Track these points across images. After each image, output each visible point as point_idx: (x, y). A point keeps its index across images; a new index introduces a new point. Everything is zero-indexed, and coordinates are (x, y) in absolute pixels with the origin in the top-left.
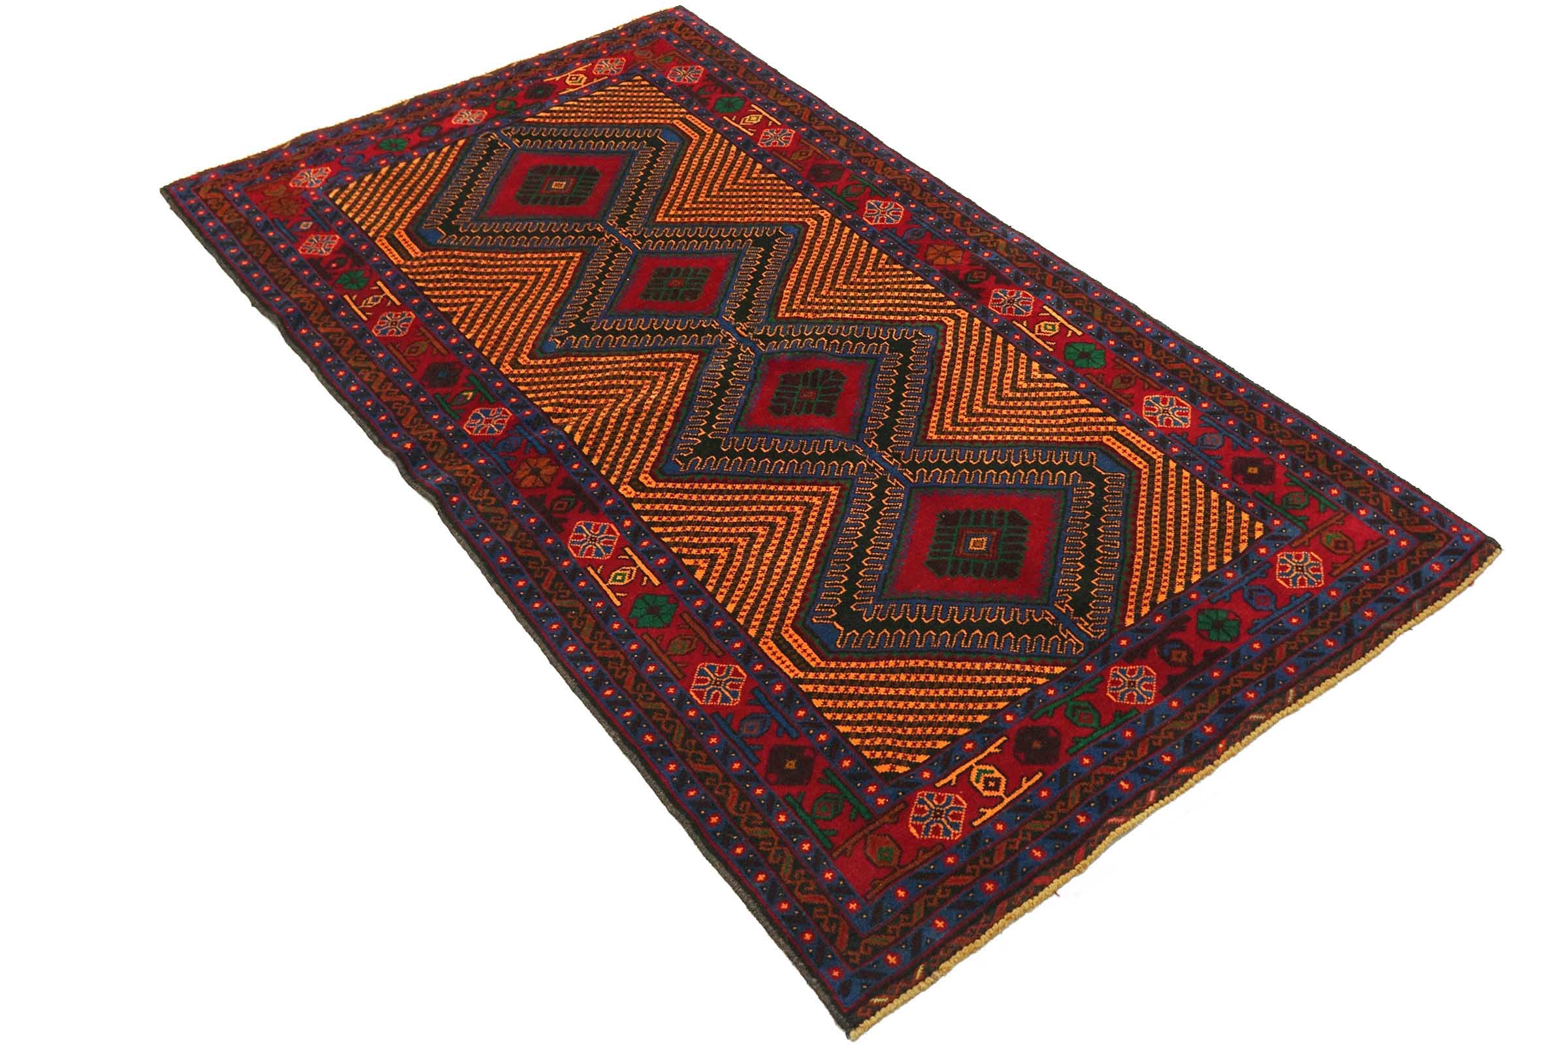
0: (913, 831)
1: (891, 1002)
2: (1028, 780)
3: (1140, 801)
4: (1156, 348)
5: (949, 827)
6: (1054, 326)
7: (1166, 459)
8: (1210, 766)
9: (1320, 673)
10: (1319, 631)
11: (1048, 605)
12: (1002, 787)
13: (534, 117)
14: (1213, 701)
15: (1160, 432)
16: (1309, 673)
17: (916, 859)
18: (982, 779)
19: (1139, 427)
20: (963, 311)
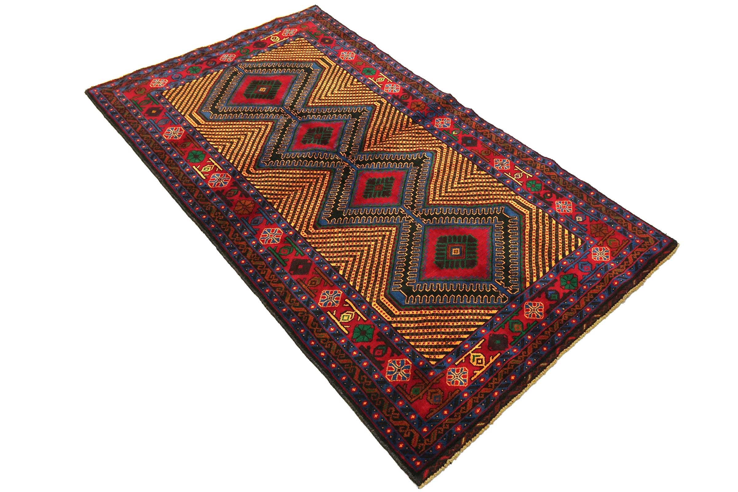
2: (493, 358)
12: (484, 362)
20: (244, 175)
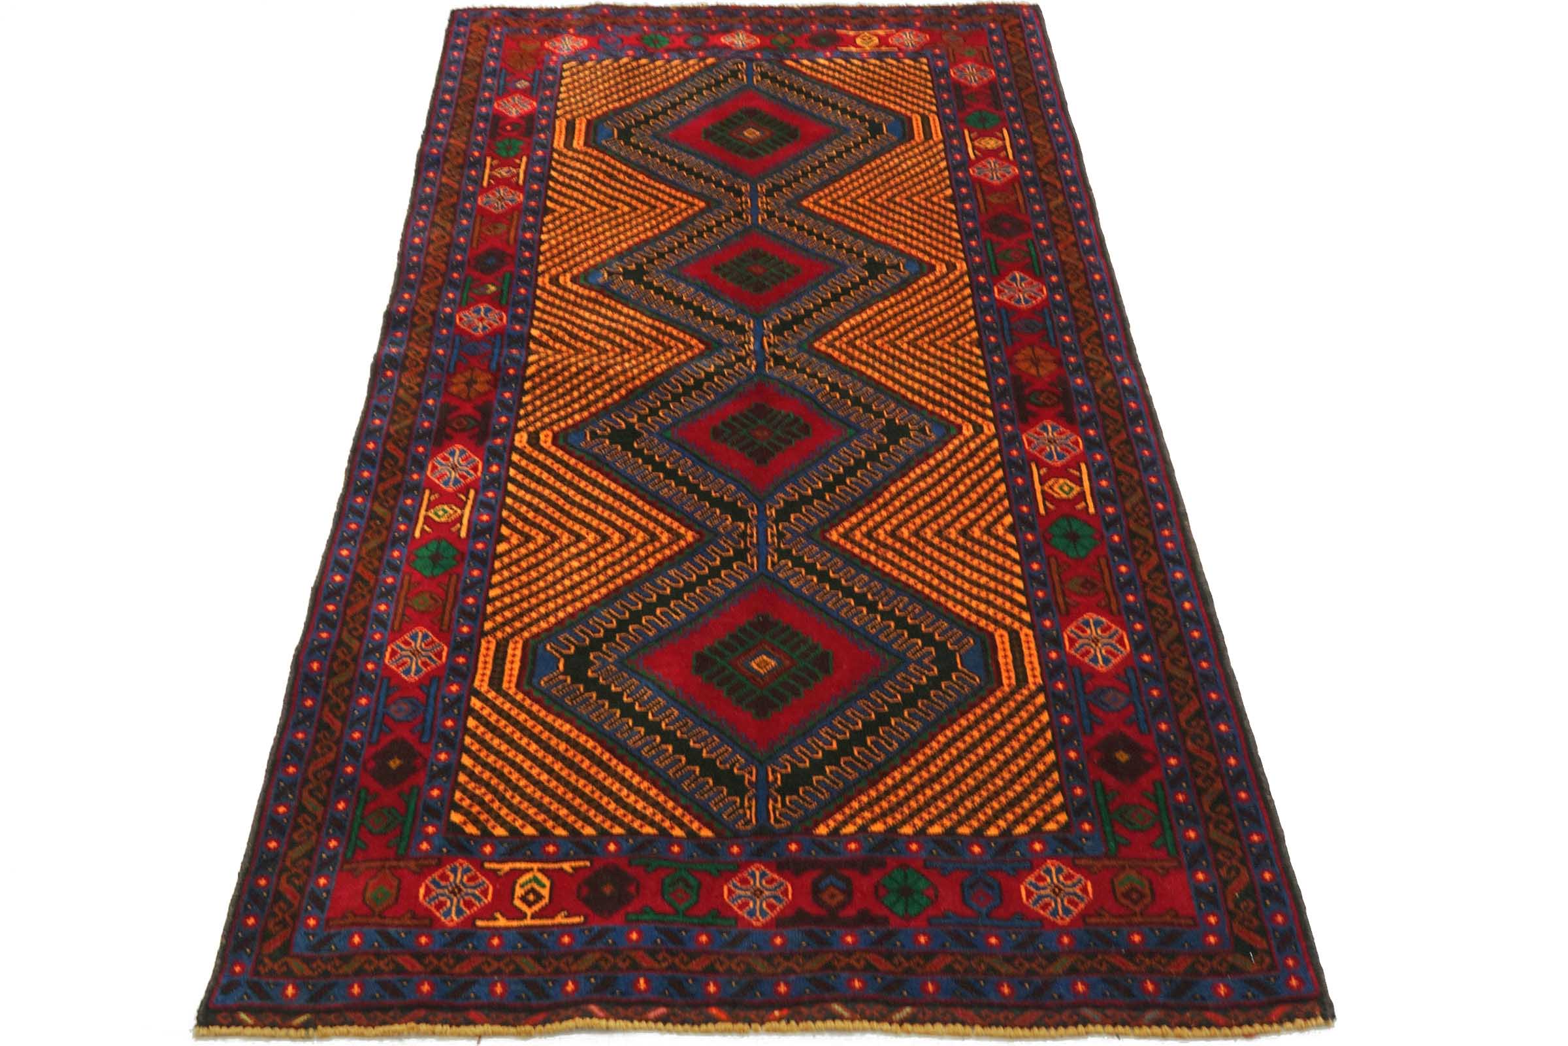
0: (422, 891)
1: (253, 1026)
2: (566, 917)
3: (640, 1009)
4: (1159, 568)
5: (454, 909)
6: (1071, 489)
7: (1041, 689)
8: (746, 1026)
9: (959, 1012)
10: (1004, 969)
11: (761, 765)
12: (536, 908)
13: (797, 61)
14: (814, 964)
15: (1064, 658)
16: (947, 1005)
17: (399, 919)
18: (529, 887)
19: (1046, 640)
20: (992, 427)
